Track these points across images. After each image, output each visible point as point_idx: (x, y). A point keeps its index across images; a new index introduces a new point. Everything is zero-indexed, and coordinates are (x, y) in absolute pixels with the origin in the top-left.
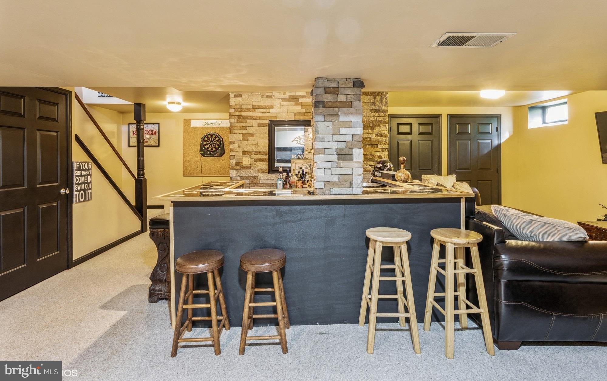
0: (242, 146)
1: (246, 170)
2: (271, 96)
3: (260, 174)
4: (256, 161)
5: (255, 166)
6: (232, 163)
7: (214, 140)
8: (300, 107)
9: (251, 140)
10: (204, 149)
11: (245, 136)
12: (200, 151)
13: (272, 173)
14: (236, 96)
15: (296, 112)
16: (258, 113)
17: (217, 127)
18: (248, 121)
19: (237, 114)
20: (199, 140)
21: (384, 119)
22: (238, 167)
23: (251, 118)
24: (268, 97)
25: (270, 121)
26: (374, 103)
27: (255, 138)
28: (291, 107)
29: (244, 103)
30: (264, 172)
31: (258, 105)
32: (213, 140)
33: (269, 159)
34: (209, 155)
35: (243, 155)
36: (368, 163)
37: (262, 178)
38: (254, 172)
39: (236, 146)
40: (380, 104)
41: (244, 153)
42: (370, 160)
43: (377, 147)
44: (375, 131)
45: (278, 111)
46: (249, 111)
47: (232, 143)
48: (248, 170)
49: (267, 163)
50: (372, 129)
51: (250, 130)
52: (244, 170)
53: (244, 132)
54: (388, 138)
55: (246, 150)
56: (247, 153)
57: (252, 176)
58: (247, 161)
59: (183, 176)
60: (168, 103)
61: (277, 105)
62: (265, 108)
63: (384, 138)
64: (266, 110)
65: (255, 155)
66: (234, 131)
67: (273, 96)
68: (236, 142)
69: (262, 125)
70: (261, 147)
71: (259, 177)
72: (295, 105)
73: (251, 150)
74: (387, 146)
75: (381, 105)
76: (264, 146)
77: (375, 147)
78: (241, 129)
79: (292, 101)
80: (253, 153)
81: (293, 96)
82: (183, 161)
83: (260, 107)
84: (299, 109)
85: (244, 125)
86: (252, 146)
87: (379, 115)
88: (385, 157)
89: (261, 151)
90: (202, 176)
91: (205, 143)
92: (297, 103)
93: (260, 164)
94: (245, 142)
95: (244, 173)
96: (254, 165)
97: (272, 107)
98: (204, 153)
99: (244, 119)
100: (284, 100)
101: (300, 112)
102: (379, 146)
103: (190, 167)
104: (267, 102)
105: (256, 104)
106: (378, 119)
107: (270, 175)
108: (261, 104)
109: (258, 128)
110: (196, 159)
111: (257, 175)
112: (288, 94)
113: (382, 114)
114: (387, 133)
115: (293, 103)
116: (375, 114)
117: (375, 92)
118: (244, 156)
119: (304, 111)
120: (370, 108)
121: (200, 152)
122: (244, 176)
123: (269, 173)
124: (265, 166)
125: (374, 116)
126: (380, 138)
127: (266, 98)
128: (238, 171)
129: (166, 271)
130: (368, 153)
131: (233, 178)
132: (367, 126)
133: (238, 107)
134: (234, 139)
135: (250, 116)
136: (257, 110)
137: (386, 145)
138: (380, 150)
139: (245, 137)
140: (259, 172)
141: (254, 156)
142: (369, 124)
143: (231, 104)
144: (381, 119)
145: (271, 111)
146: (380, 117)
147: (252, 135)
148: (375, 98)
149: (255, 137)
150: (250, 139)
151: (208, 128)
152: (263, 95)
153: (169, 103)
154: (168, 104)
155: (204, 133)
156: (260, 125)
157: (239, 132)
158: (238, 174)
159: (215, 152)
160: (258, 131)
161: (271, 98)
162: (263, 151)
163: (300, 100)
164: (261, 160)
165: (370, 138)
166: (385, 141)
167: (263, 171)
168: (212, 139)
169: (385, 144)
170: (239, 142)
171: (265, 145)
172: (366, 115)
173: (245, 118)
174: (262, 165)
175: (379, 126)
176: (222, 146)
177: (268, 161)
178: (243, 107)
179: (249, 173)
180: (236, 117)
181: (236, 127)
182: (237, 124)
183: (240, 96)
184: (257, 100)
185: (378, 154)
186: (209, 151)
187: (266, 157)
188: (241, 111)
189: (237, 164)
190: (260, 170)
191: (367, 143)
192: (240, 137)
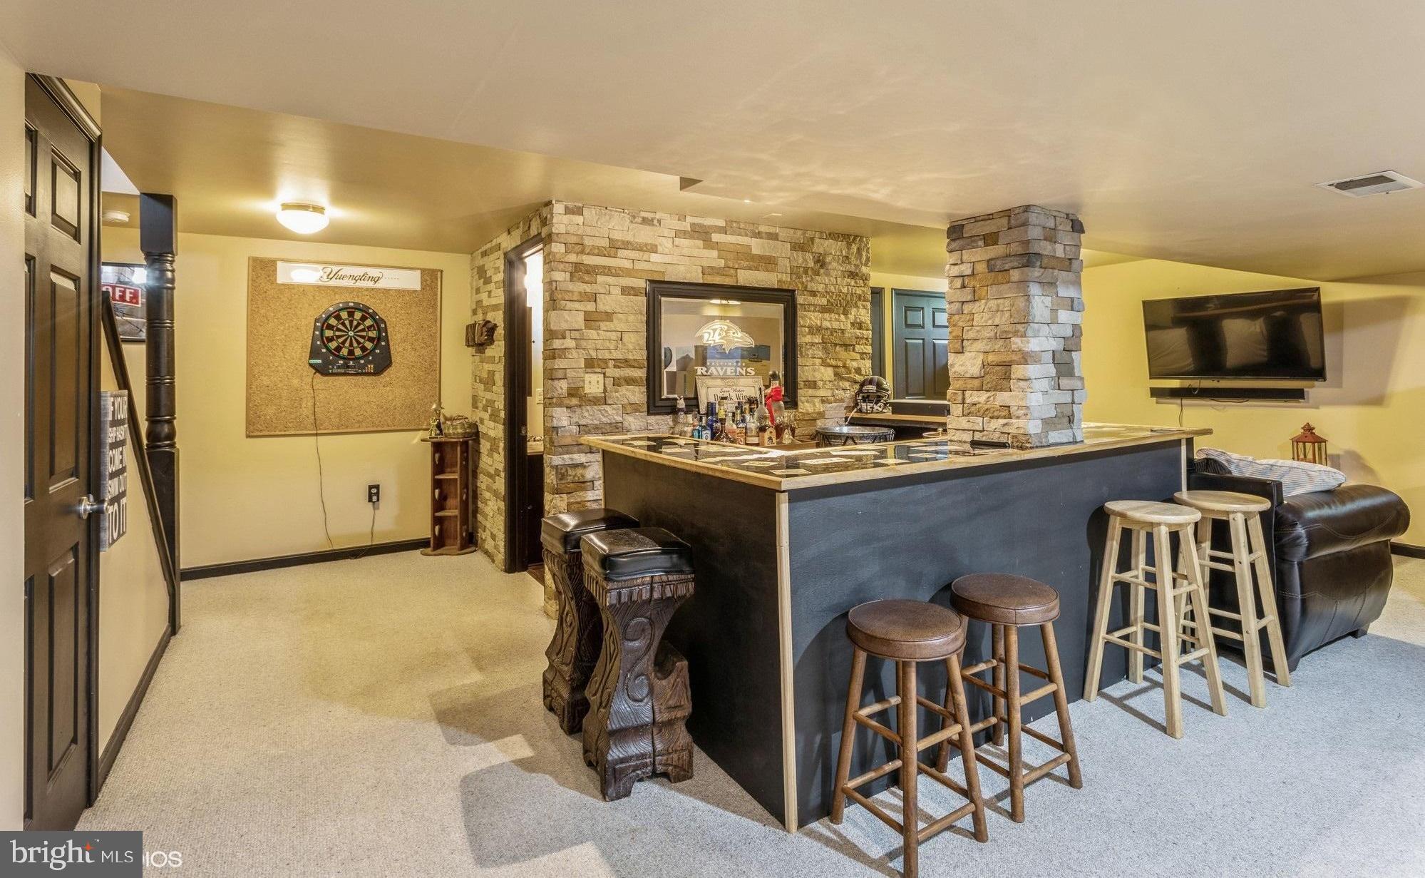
0: (584, 343)
1: (595, 407)
2: (652, 220)
3: (626, 417)
4: (617, 382)
5: (617, 397)
6: (559, 389)
7: (358, 325)
8: (715, 253)
9: (605, 328)
10: (324, 350)
11: (593, 318)
12: (311, 358)
13: (655, 414)
14: (568, 211)
15: (705, 264)
16: (623, 260)
17: (367, 290)
18: (600, 279)
19: (572, 258)
20: (307, 325)
21: (863, 291)
22: (574, 401)
23: (608, 271)
24: (645, 221)
25: (652, 281)
26: (847, 257)
27: (617, 324)
28: (696, 252)
29: (589, 231)
30: (636, 411)
31: (623, 242)
32: (356, 327)
33: (648, 379)
34: (343, 371)
35: (586, 367)
36: (841, 383)
37: (633, 427)
38: (615, 412)
39: (569, 343)
40: (857, 260)
41: (590, 364)
42: (842, 378)
43: (854, 350)
44: (849, 316)
45: (667, 259)
46: (600, 252)
47: (560, 337)
48: (600, 408)
49: (644, 389)
50: (846, 314)
51: (605, 304)
52: (588, 407)
53: (590, 307)
54: (870, 332)
55: (593, 354)
56: (596, 363)
57: (609, 421)
58: (593, 384)
59: (248, 436)
60: (283, 205)
61: (665, 244)
62: (640, 248)
63: (865, 332)
64: (641, 253)
65: (615, 367)
66: (563, 303)
67: (655, 222)
68: (568, 333)
69: (632, 292)
70: (631, 347)
71: (626, 424)
72: (704, 248)
73: (607, 356)
74: (869, 349)
75: (858, 262)
76: (635, 346)
77: (850, 351)
78: (582, 299)
79: (698, 239)
80: (611, 363)
81: (701, 227)
82: (249, 386)
83: (627, 245)
84: (712, 258)
85: (588, 288)
86: (607, 344)
87: (856, 283)
88: (866, 372)
89: (631, 357)
90: (317, 435)
91: (328, 333)
92: (709, 244)
93: (627, 390)
94: (592, 334)
95: (590, 415)
96: (614, 394)
97: (653, 249)
98: (326, 363)
99: (588, 272)
100: (680, 234)
101: (714, 264)
102: (857, 347)
103: (274, 407)
104: (644, 235)
105: (616, 236)
106: (854, 291)
107: (652, 419)
108: (629, 238)
109: (622, 298)
110: (295, 382)
111: (619, 419)
112: (689, 219)
113: (861, 281)
114: (869, 322)
115: (700, 243)
116: (849, 280)
117: (849, 236)
118: (588, 370)
119: (722, 263)
120: (841, 268)
121: (312, 361)
122: (590, 422)
123: (649, 413)
124: (637, 395)
125: (848, 285)
126: (858, 332)
127: (641, 224)
128: (575, 411)
129: (649, 696)
130: (840, 364)
131: (562, 429)
132: (837, 305)
133: (573, 240)
134: (564, 326)
135: (604, 267)
136: (621, 253)
137: (868, 347)
138: (858, 356)
139: (590, 319)
140: (625, 412)
141: (611, 371)
142: (840, 301)
143: (557, 232)
144: (859, 291)
145: (654, 257)
146: (858, 289)
147: (609, 316)
148: (849, 248)
149: (614, 320)
150: (604, 325)
151: (336, 290)
152: (634, 217)
153: (286, 207)
154: (283, 210)
155: (326, 305)
156: (626, 291)
157: (577, 305)
158: (575, 420)
159: (362, 362)
160: (622, 306)
161: (653, 225)
162: (635, 357)
163: (716, 237)
164: (630, 381)
165: (843, 331)
166: (867, 339)
167: (634, 408)
168: (351, 322)
169: (866, 345)
170: (576, 335)
171: (639, 342)
172: (835, 283)
173: (593, 271)
174: (633, 392)
175: (856, 306)
176: (383, 343)
177: (645, 382)
178: (587, 242)
179: (603, 415)
180: (570, 268)
181: (570, 294)
182: (571, 286)
183: (579, 211)
184: (619, 227)
185: (855, 364)
186: (343, 358)
187: (641, 373)
188: (582, 252)
189: (573, 392)
190: (628, 407)
191: (837, 341)
192: (578, 322)
